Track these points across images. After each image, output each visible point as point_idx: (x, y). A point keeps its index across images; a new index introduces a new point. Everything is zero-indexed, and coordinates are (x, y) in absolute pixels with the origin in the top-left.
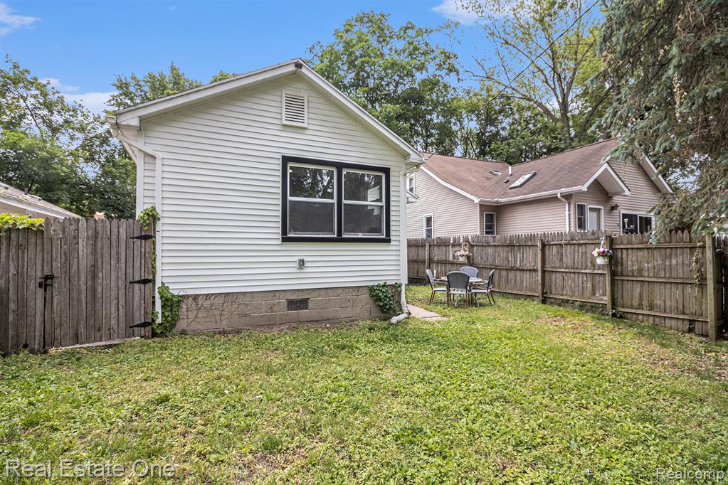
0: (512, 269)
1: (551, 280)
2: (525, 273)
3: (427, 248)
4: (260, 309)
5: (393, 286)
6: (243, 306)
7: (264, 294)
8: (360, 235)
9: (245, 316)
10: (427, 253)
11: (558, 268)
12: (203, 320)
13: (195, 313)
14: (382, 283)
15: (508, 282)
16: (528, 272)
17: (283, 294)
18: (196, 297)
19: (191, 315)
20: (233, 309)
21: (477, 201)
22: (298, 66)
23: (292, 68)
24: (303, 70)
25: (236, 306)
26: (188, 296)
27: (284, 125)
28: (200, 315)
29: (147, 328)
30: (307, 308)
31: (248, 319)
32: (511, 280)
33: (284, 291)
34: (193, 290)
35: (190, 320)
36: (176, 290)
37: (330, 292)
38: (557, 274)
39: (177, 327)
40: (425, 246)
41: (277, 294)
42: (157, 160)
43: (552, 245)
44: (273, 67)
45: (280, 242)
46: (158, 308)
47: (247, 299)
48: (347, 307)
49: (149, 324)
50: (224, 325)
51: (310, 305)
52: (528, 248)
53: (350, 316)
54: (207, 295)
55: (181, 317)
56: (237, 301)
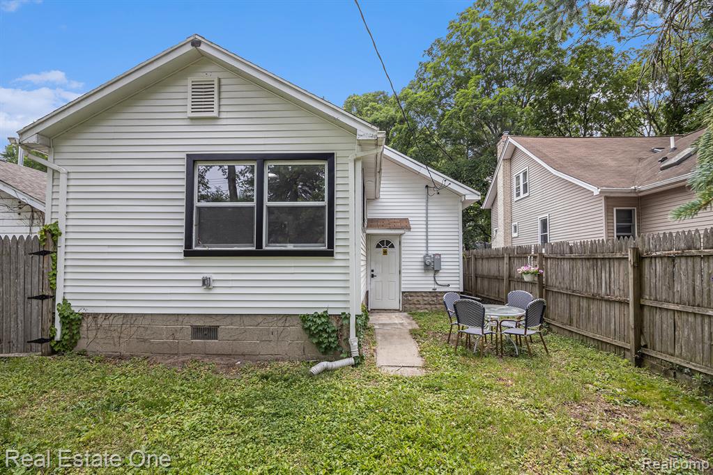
0: (593, 298)
1: (653, 322)
2: (612, 305)
3: (506, 260)
4: (160, 334)
5: (338, 317)
6: (143, 329)
7: (165, 317)
8: (290, 247)
9: (145, 341)
10: (506, 267)
11: (667, 301)
12: (102, 341)
13: (94, 332)
14: (320, 312)
15: (589, 318)
16: (617, 306)
17: (187, 318)
18: (95, 316)
19: (92, 335)
20: (132, 333)
21: (596, 191)
22: (196, 43)
23: (189, 48)
24: (203, 48)
25: (135, 329)
26: (89, 315)
27: (192, 119)
28: (99, 336)
29: (44, 345)
30: (217, 339)
31: (147, 344)
32: (593, 316)
33: (188, 314)
34: (93, 308)
35: (90, 341)
36: (77, 307)
37: (247, 320)
38: (664, 313)
39: (78, 346)
40: (504, 257)
41: (181, 319)
42: (61, 175)
43: (655, 257)
44: (165, 53)
45: (182, 257)
46: (58, 326)
47: (146, 322)
48: (270, 341)
49: (46, 341)
50: (123, 349)
51: (220, 335)
52: (616, 263)
53: (273, 353)
54: (106, 315)
55: (82, 336)
56: (136, 323)
